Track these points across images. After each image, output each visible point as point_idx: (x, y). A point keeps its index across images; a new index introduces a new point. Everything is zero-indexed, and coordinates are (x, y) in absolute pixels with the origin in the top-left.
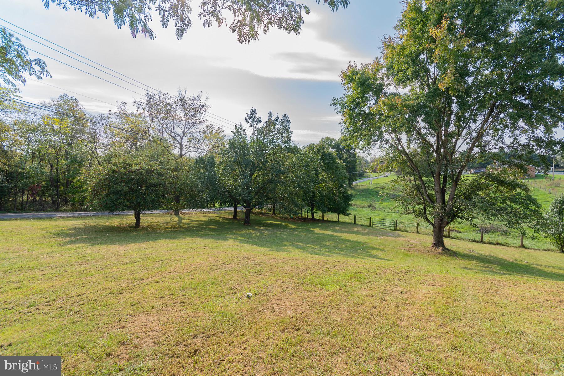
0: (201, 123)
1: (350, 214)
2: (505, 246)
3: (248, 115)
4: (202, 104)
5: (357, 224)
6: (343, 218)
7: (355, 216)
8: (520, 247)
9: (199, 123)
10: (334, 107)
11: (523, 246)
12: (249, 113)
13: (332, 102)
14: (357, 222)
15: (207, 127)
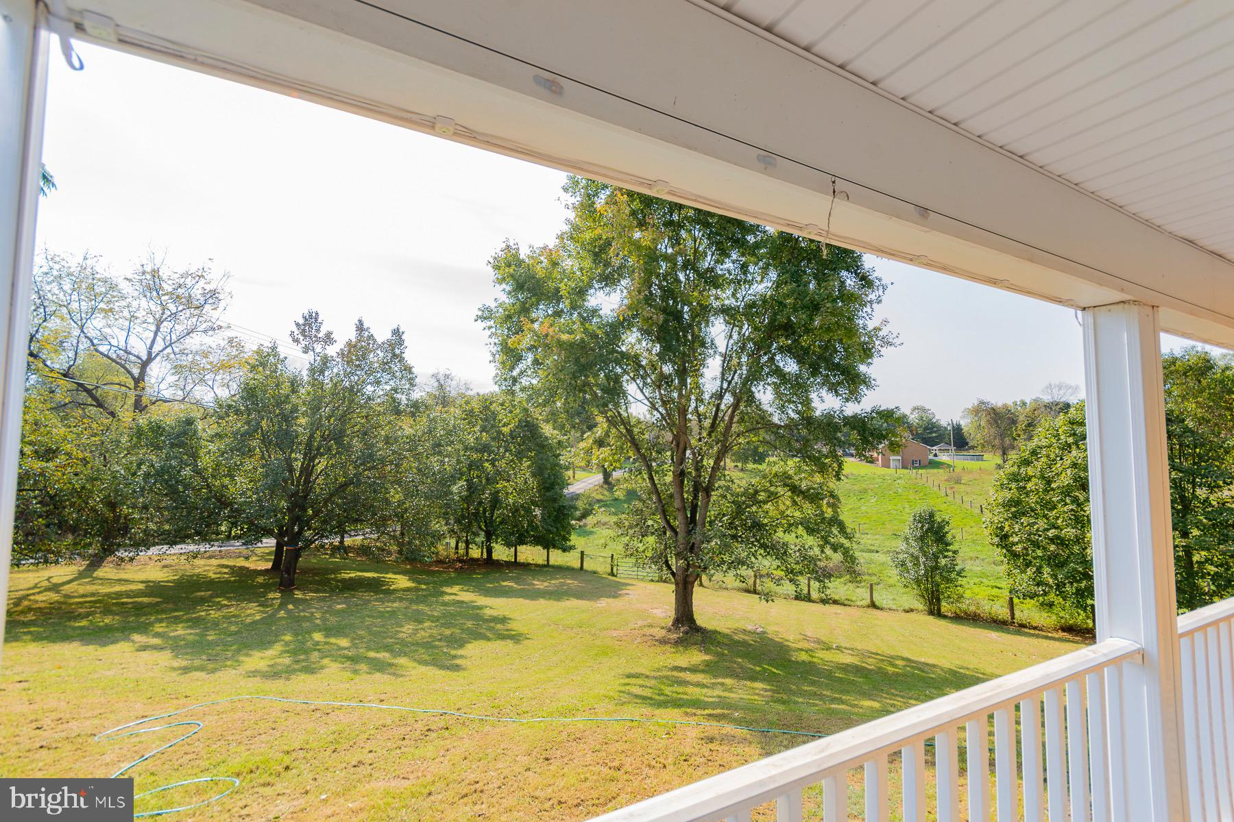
0: (210, 333)
1: (572, 548)
2: (845, 605)
3: (298, 325)
4: (208, 287)
5: (586, 571)
6: (557, 557)
7: (582, 553)
8: (868, 607)
9: (205, 331)
10: (484, 324)
11: (873, 605)
12: (301, 321)
13: (480, 313)
14: (586, 566)
15: (231, 341)
